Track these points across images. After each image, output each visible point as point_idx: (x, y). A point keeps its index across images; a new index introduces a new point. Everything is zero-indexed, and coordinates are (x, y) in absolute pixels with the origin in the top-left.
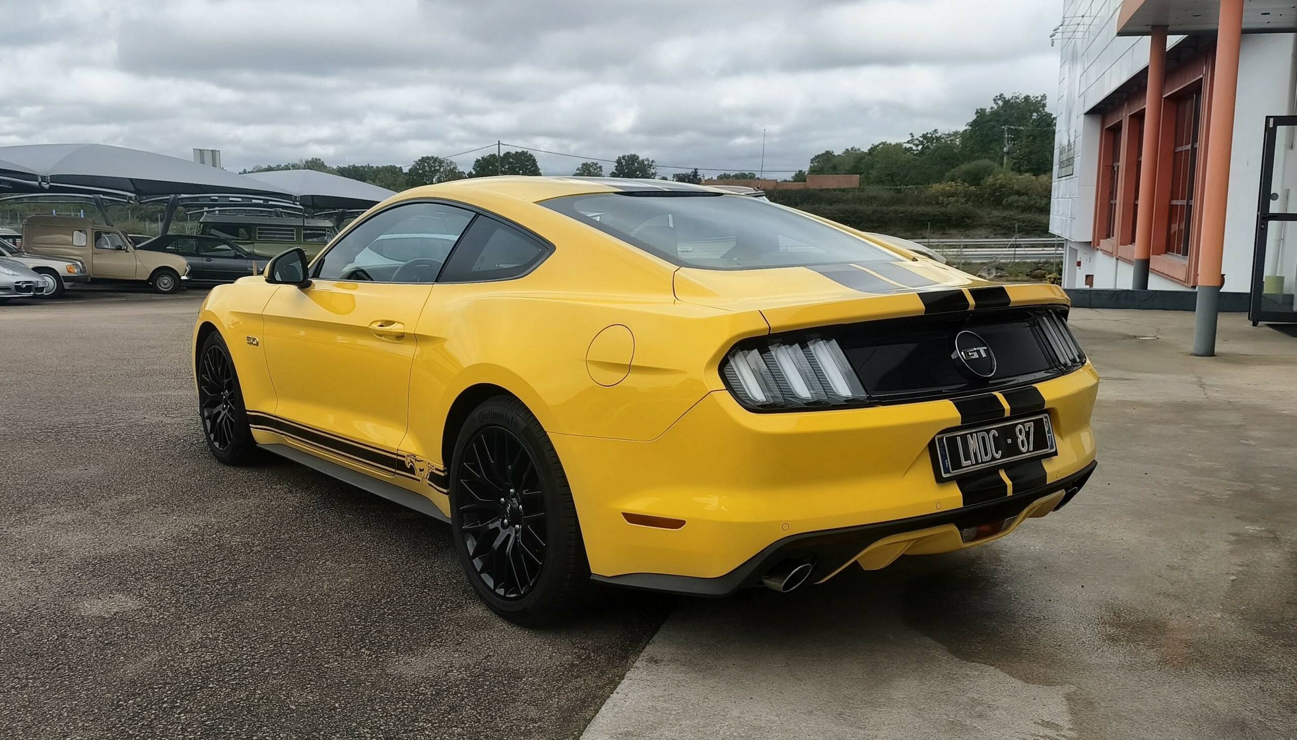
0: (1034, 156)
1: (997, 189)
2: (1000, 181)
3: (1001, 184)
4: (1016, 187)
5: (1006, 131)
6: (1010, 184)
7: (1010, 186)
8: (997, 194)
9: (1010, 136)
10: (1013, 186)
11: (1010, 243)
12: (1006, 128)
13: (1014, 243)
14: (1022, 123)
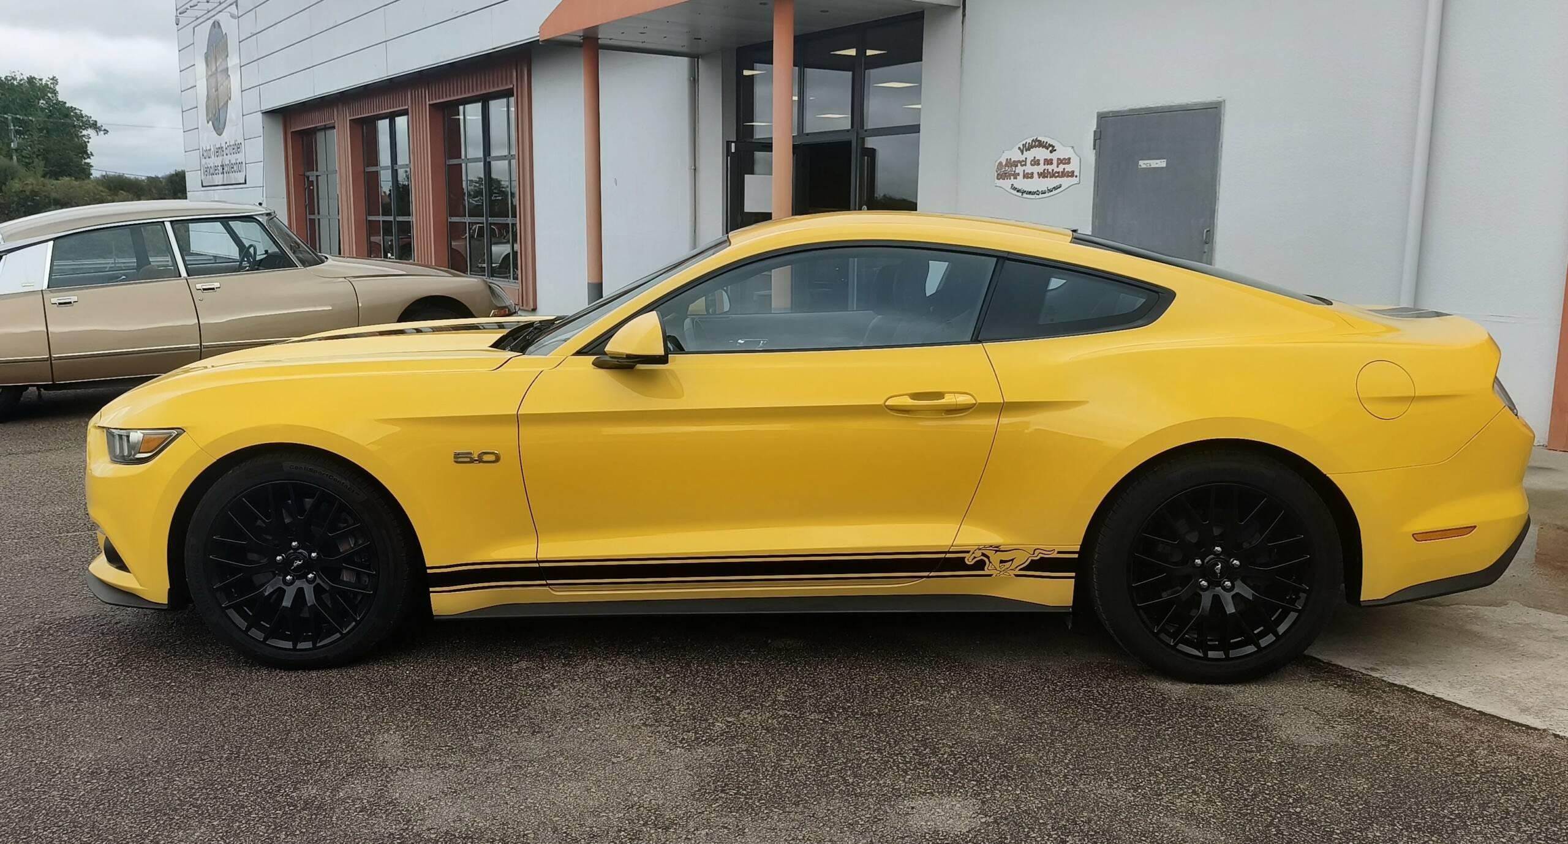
0: (52, 155)
1: (28, 197)
2: (30, 187)
3: (33, 191)
4: (54, 195)
5: (10, 122)
6: (44, 192)
7: (44, 194)
8: (29, 203)
9: (17, 128)
10: (49, 194)
11: (109, 266)
12: (10, 118)
13: (113, 265)
14: (29, 111)
